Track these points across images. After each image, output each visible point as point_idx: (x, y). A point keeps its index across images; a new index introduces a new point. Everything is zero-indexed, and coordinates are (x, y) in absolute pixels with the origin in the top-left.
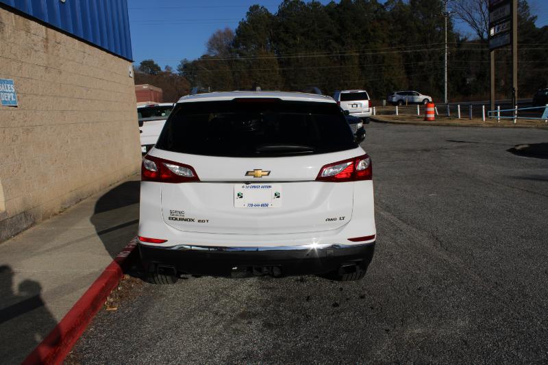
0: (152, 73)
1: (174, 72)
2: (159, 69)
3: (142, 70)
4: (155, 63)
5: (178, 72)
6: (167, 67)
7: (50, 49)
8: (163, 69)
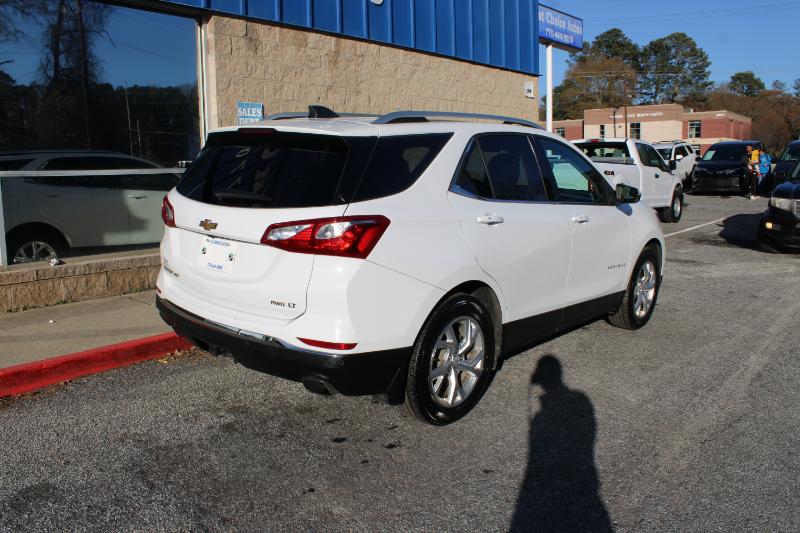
0: (749, 93)
1: (787, 92)
2: (761, 86)
3: (733, 88)
4: (756, 76)
5: (795, 91)
6: (776, 84)
7: (342, 64)
8: (769, 87)
